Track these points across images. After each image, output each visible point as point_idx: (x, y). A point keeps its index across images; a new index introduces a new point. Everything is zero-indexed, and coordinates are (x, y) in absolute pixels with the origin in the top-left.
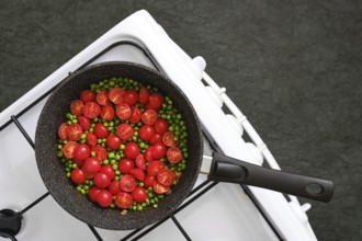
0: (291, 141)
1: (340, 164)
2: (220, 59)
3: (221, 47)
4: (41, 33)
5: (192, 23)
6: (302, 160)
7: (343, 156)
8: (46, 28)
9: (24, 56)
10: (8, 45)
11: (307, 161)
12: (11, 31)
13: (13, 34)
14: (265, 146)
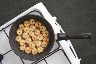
0: (76, 42)
1: (89, 49)
2: (59, 18)
3: (60, 14)
4: (11, 6)
5: (53, 7)
6: (79, 47)
7: (90, 47)
8: (12, 5)
9: (6, 12)
10: (2, 9)
11: (80, 47)
12: (3, 5)
13: (3, 6)
14: (71, 42)
